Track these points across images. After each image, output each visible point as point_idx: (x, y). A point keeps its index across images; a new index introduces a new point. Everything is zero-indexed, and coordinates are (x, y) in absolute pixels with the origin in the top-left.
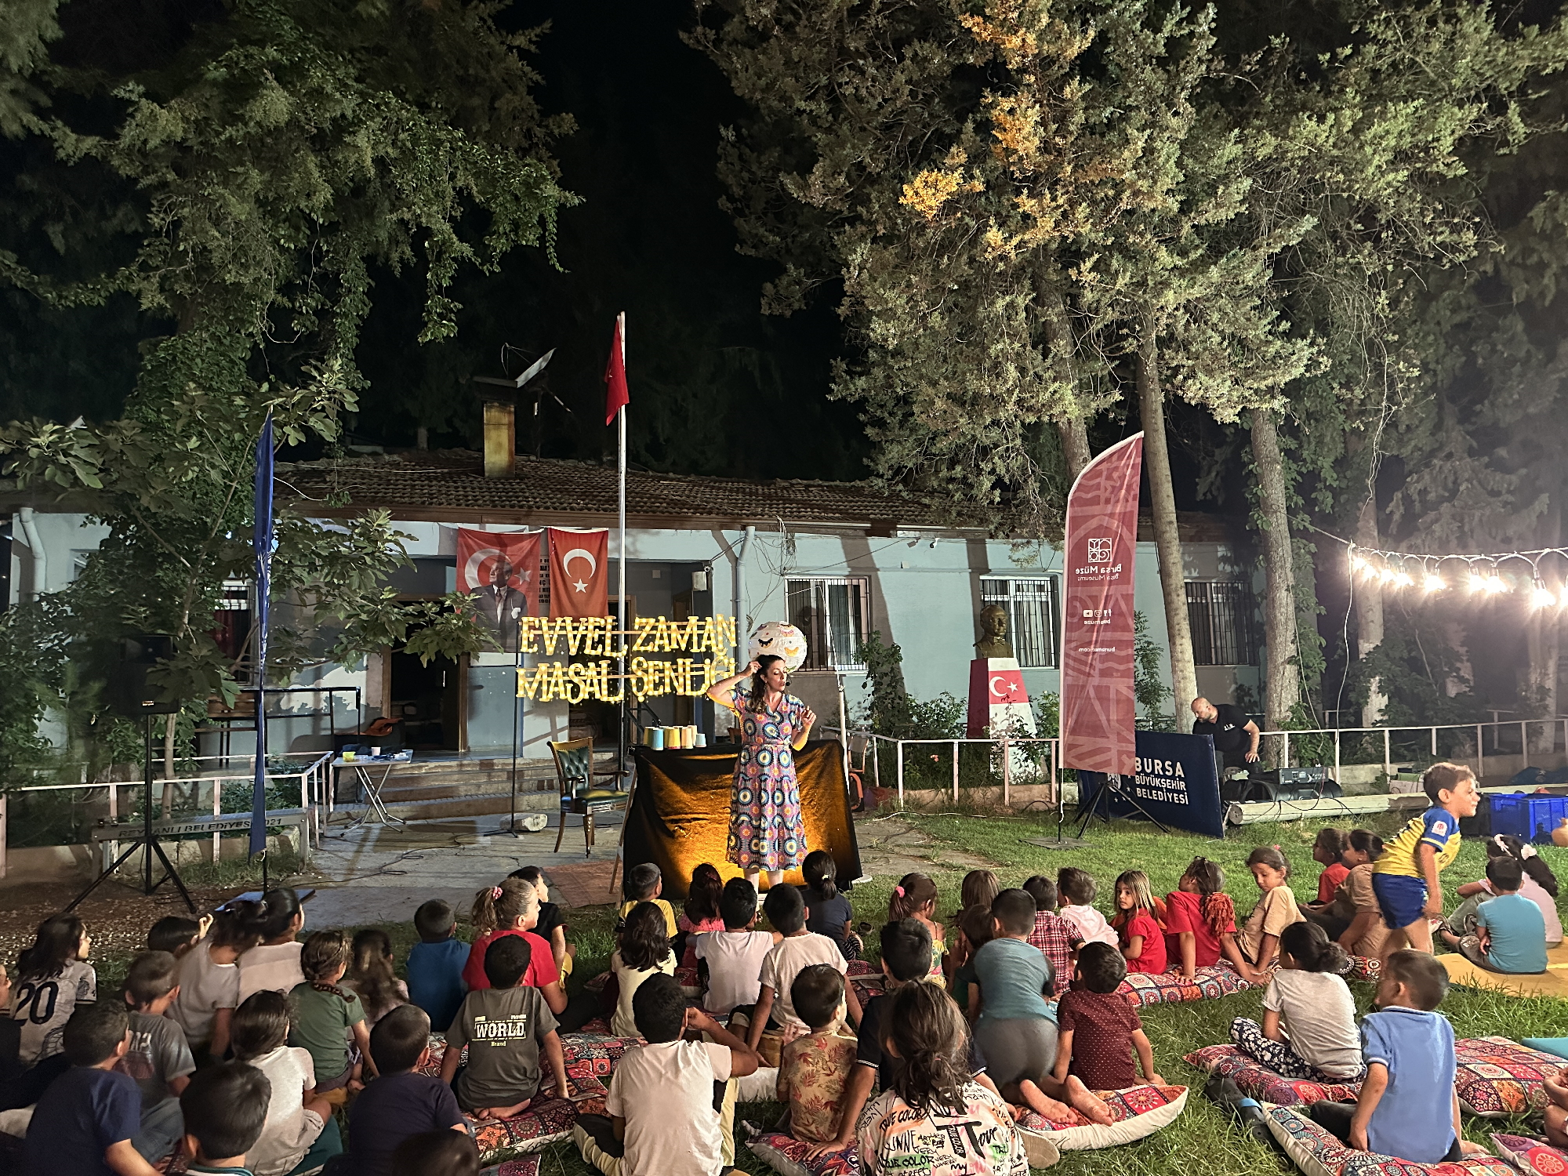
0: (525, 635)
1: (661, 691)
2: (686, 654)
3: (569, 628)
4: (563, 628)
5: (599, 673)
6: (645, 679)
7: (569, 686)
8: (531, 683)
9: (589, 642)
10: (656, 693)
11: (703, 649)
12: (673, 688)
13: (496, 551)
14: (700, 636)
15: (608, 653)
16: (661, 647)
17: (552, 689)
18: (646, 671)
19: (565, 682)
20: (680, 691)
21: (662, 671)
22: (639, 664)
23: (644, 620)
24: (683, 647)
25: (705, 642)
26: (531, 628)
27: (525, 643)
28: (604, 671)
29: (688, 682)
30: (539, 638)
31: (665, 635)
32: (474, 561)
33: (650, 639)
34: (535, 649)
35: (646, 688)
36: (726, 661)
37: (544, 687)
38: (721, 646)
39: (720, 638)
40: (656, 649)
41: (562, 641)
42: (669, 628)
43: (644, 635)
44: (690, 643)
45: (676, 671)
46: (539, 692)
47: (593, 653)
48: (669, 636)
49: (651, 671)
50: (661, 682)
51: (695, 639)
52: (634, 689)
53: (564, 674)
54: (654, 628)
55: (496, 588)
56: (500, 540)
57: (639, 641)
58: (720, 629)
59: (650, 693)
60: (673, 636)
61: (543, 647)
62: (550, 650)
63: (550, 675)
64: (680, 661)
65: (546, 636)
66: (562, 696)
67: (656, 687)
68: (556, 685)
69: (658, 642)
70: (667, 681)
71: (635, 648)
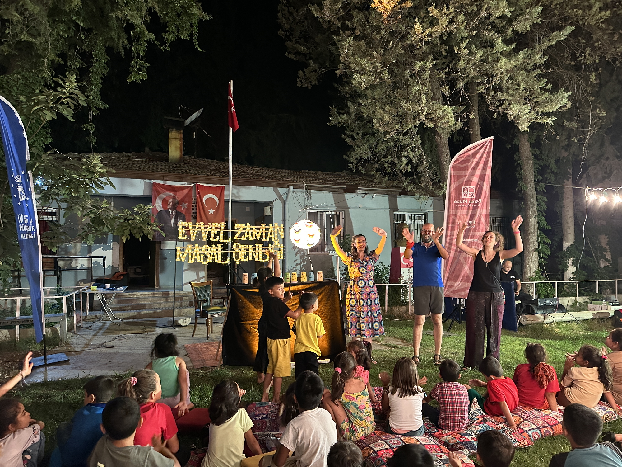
0: (180, 231)
1: (247, 259)
2: (260, 242)
3: (202, 228)
4: (200, 228)
5: (217, 250)
6: (240, 253)
7: (202, 256)
8: (183, 254)
9: (212, 235)
10: (245, 260)
11: (268, 240)
12: (253, 257)
13: (171, 194)
14: (267, 233)
15: (221, 240)
16: (248, 238)
17: (194, 257)
18: (240, 250)
19: (200, 254)
20: (257, 260)
21: (248, 250)
22: (237, 246)
23: (240, 225)
24: (258, 238)
25: (269, 236)
26: (183, 227)
27: (180, 234)
28: (220, 249)
29: (261, 255)
30: (188, 233)
31: (250, 232)
32: (160, 198)
33: (243, 234)
34: (186, 237)
35: (240, 257)
36: (279, 246)
37: (190, 256)
38: (276, 238)
39: (276, 234)
40: (245, 239)
41: (199, 235)
42: (251, 229)
43: (239, 232)
44: (262, 237)
45: (255, 249)
46: (187, 258)
47: (215, 240)
48: (252, 233)
49: (243, 249)
50: (248, 255)
51: (264, 234)
52: (234, 258)
53: (200, 250)
54: (245, 229)
55: (171, 211)
56: (173, 189)
57: (237, 235)
58: (276, 230)
59: (242, 260)
60: (254, 233)
61: (189, 236)
62: (193, 238)
63: (193, 250)
64: (257, 245)
65: (191, 231)
66: (199, 261)
67: (245, 257)
68: (196, 255)
69: (246, 235)
70: (250, 254)
71: (235, 238)
